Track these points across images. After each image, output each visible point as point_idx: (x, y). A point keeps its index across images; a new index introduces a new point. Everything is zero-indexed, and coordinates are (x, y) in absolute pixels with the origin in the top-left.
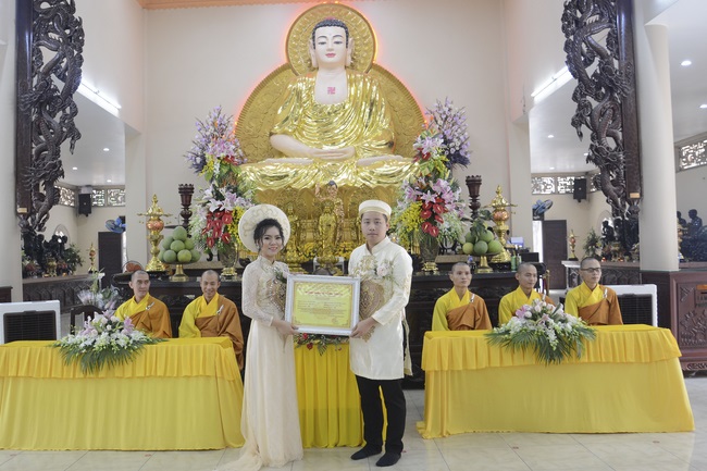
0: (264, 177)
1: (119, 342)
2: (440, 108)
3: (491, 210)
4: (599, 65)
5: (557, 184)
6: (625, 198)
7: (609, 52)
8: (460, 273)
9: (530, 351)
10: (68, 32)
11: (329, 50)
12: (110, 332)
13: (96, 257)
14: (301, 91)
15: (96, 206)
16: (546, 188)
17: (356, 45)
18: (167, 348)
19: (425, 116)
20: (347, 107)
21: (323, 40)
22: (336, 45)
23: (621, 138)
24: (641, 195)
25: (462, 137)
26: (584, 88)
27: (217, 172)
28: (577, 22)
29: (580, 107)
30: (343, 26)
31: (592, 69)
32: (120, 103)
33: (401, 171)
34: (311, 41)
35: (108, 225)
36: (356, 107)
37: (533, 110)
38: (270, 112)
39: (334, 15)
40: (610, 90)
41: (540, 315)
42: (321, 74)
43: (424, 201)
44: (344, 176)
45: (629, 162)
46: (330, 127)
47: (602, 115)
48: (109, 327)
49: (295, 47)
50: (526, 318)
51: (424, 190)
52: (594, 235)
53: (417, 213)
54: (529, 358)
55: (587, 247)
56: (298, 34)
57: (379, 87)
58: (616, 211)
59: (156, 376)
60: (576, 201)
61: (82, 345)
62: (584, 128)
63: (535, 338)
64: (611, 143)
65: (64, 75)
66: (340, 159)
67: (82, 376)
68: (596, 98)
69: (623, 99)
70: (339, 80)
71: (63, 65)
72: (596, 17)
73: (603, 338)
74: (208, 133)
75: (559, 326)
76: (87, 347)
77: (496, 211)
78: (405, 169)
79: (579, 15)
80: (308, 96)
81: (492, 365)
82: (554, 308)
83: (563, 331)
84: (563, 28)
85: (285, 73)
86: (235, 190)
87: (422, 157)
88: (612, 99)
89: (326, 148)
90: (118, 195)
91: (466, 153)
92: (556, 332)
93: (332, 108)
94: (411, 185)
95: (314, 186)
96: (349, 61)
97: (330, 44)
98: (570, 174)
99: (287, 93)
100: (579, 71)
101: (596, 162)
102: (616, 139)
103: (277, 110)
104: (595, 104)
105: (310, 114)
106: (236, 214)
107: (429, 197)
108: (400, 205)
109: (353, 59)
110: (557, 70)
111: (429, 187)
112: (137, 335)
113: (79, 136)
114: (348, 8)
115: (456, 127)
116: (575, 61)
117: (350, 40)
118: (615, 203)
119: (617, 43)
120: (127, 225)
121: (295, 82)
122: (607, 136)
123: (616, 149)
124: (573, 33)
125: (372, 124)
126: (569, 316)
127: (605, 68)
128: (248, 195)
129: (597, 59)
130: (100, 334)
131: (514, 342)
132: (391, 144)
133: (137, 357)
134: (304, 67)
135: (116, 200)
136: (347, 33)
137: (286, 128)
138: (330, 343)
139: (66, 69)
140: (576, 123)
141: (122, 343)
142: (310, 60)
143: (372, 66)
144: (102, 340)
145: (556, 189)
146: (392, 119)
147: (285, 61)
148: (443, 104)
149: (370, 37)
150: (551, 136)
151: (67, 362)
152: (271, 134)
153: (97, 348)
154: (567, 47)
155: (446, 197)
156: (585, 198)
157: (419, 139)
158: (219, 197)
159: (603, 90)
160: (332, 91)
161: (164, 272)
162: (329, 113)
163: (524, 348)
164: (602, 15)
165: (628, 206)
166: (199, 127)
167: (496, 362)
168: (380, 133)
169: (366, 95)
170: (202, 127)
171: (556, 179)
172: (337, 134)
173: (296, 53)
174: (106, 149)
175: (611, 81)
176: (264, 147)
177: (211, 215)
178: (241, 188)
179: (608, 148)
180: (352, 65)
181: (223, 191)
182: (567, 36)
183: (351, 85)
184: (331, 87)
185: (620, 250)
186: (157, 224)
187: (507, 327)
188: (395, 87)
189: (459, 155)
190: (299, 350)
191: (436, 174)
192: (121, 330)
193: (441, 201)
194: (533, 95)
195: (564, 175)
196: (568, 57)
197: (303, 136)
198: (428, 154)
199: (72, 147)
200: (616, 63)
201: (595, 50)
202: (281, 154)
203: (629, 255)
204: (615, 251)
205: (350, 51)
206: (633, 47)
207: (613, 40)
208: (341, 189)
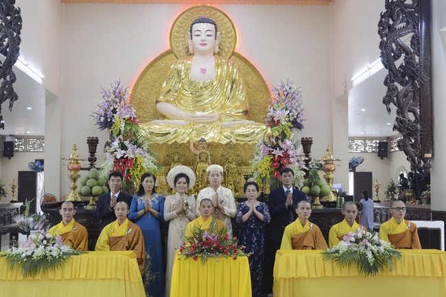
0: (152, 133)
1: (52, 253)
2: (283, 87)
3: (323, 163)
4: (405, 60)
5: (365, 145)
6: (421, 157)
7: (412, 50)
8: (303, 208)
9: (354, 265)
10: (9, 18)
11: (202, 41)
12: (46, 246)
13: (16, 190)
14: (180, 71)
15: (17, 151)
16: (357, 148)
17: (223, 38)
18: (89, 258)
19: (271, 92)
20: (214, 84)
21: (198, 33)
22: (207, 37)
23: (419, 113)
24: (433, 155)
25: (298, 109)
26: (393, 76)
27: (123, 129)
28: (390, 27)
29: (389, 90)
30: (213, 23)
31: (399, 63)
32: (43, 73)
33: (254, 132)
34: (189, 33)
35: (30, 166)
36: (221, 83)
37: (351, 90)
38: (157, 85)
39: (206, 14)
40: (412, 78)
41: (361, 239)
42: (195, 58)
43: (274, 155)
44: (211, 135)
45: (425, 131)
46: (202, 98)
47: (405, 96)
48: (45, 242)
49: (177, 37)
50: (351, 242)
51: (275, 147)
52: (393, 184)
53: (269, 164)
54: (354, 271)
55: (387, 193)
56: (179, 27)
57: (238, 69)
58: (414, 167)
59: (79, 279)
60: (379, 158)
61: (24, 255)
62: (392, 105)
63: (357, 257)
64: (411, 117)
65: (6, 51)
66: (209, 122)
67: (22, 278)
68: (402, 84)
69: (421, 84)
70: (209, 63)
71: (5, 43)
72: (404, 24)
73: (406, 258)
74: (110, 99)
75: (375, 248)
76: (27, 257)
77: (326, 164)
78: (257, 131)
79: (391, 22)
80: (186, 74)
81: (326, 275)
82: (371, 235)
83: (378, 252)
84: (379, 32)
85: (168, 57)
86: (136, 143)
87: (273, 123)
88: (413, 84)
89: (198, 113)
90: (35, 143)
91: (301, 121)
92: (373, 253)
93: (203, 84)
94: (265, 143)
95: (189, 142)
96: (217, 50)
97: (203, 36)
98: (375, 138)
99: (170, 71)
100: (389, 64)
101: (399, 130)
102: (415, 114)
103: (161, 85)
104: (400, 88)
105: (187, 88)
106: (136, 160)
107: (278, 153)
108: (256, 157)
109: (219, 48)
110: (372, 61)
111: (278, 145)
112: (66, 248)
113: (16, 98)
114: (217, 10)
115: (295, 101)
116: (387, 56)
117: (218, 33)
118: (413, 161)
119: (418, 43)
120: (45, 166)
121: (176, 63)
122: (409, 111)
123: (415, 121)
124: (386, 36)
125: (233, 97)
126: (382, 241)
127: (409, 61)
128: (145, 147)
129: (403, 55)
130: (37, 247)
131: (342, 259)
132: (246, 112)
133: (66, 264)
134: (183, 52)
135: (33, 147)
136: (216, 28)
137: (169, 98)
138: (210, 257)
139: (7, 47)
140: (386, 101)
141: (55, 254)
142: (188, 47)
143: (234, 54)
144: (40, 252)
145: (365, 148)
146: (247, 94)
147: (168, 47)
148: (285, 84)
149: (233, 32)
150: (363, 110)
151: (12, 268)
152: (157, 102)
153: (35, 258)
154: (382, 45)
155: (291, 152)
156: (386, 156)
157: (272, 109)
158: (123, 147)
159: (407, 78)
160: (203, 71)
161: (80, 202)
162: (201, 88)
163: (350, 263)
164: (408, 23)
165: (422, 163)
166: (103, 94)
167: (329, 273)
168: (238, 104)
169: (229, 75)
170: (106, 94)
171: (365, 142)
172: (207, 104)
173: (177, 42)
174: (29, 108)
175: (413, 72)
176: (151, 111)
177: (117, 161)
178: (140, 141)
179: (409, 121)
180: (219, 53)
181: (127, 143)
182: (382, 37)
183: (218, 68)
184: (203, 68)
185: (413, 196)
186: (76, 166)
187: (337, 248)
188: (250, 70)
189: (296, 122)
190: (187, 262)
191: (283, 136)
192: (53, 244)
193: (287, 156)
194: (352, 79)
195: (371, 139)
196: (382, 53)
197: (181, 104)
198: (278, 121)
199: (11, 106)
200: (417, 58)
201: (402, 49)
202: (164, 117)
203: (420, 199)
204: (409, 196)
205: (217, 42)
206: (430, 47)
207: (415, 41)
208: (209, 145)
